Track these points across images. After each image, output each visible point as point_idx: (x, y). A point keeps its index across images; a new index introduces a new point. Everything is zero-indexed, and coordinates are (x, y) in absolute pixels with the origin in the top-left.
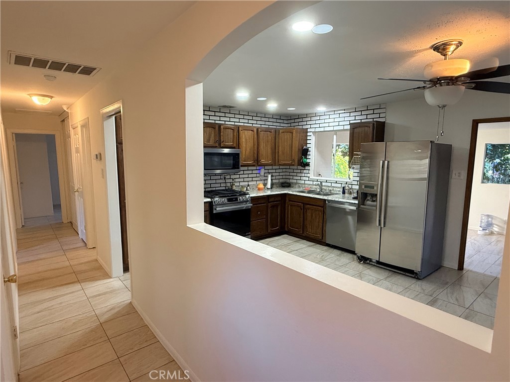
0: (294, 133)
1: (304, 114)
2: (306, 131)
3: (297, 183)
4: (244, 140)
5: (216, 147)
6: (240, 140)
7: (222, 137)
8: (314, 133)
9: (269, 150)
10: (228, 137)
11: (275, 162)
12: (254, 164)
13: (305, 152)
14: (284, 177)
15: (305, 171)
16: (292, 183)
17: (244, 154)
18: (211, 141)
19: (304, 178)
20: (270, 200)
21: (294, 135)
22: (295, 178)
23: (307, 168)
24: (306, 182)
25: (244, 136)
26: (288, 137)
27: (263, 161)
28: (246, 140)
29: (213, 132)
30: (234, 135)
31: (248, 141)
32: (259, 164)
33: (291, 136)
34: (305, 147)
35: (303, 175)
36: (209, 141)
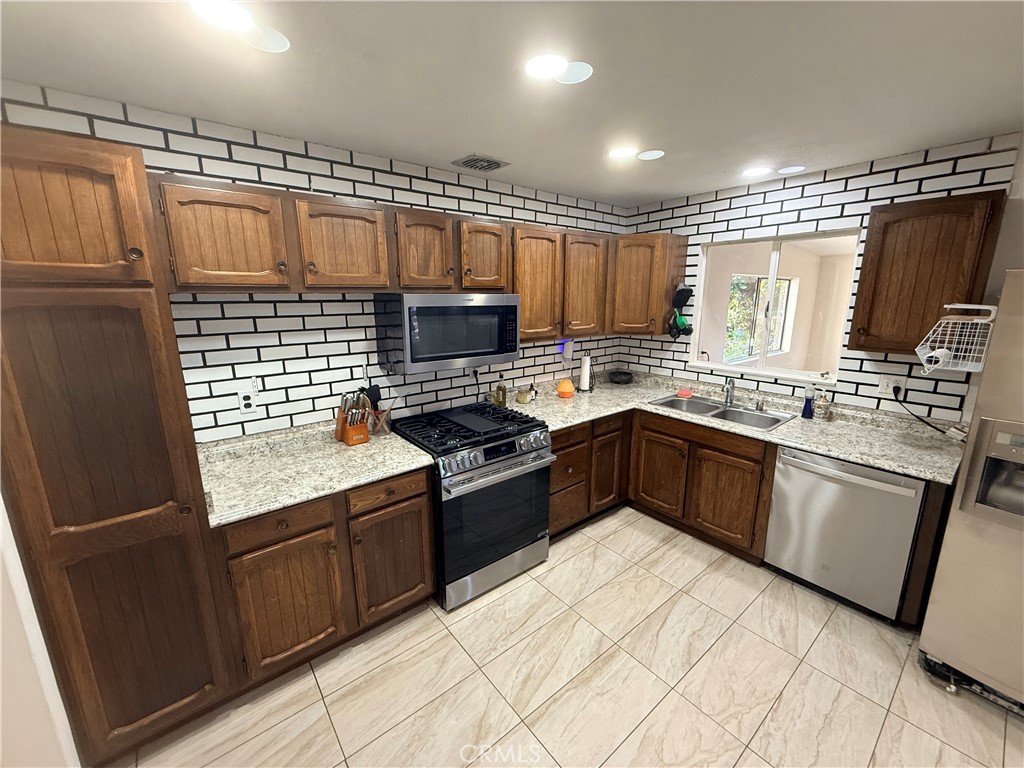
0: (658, 247)
2: (685, 244)
3: (648, 375)
4: (528, 267)
5: (446, 289)
6: (518, 268)
8: (707, 247)
9: (592, 296)
11: (606, 327)
12: (554, 333)
13: (681, 298)
16: (637, 374)
18: (431, 270)
20: (598, 431)
21: (658, 253)
24: (677, 374)
27: (575, 325)
28: (534, 266)
29: (437, 242)
30: (500, 253)
31: (539, 270)
32: (567, 332)
34: (681, 287)
36: (424, 268)
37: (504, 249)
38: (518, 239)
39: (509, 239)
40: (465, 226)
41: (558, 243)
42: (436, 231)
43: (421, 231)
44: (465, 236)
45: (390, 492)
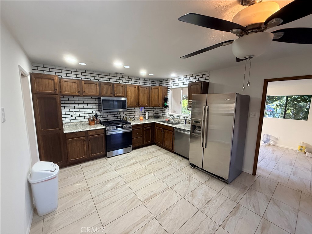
0: (160, 89)
1: (166, 79)
2: (167, 88)
3: (162, 116)
4: (130, 93)
5: (111, 96)
6: (127, 93)
7: (115, 91)
8: (171, 89)
9: (146, 98)
10: (119, 91)
11: (149, 105)
12: (136, 106)
13: (166, 100)
14: (156, 113)
15: (166, 110)
16: (160, 116)
17: (130, 100)
18: (108, 93)
19: (166, 114)
20: (145, 126)
21: (160, 90)
22: (162, 113)
23: (167, 108)
24: (167, 116)
25: (129, 91)
26: (157, 91)
27: (142, 104)
28: (131, 93)
29: (109, 88)
30: (123, 90)
31: (132, 93)
32: (139, 106)
33: (158, 91)
34: (166, 97)
35: (166, 112)
36: (107, 92)
37: (124, 89)
38: (127, 87)
39: (125, 87)
40: (115, 85)
41: (137, 88)
42: (109, 86)
43: (106, 86)
44: (115, 87)
45: (96, 132)
